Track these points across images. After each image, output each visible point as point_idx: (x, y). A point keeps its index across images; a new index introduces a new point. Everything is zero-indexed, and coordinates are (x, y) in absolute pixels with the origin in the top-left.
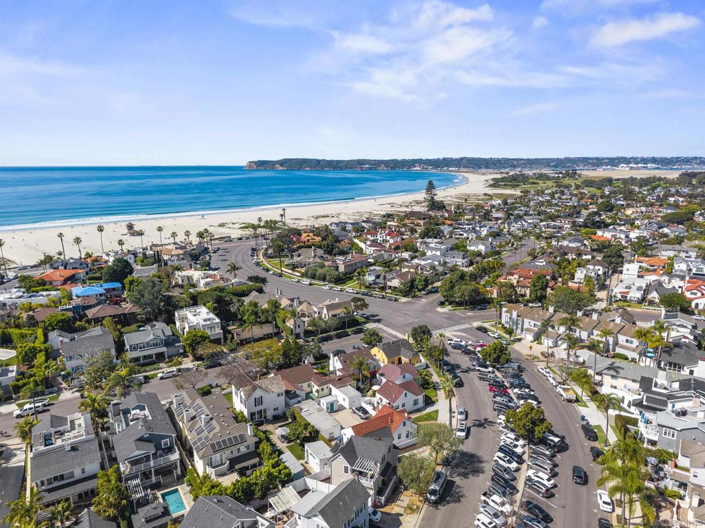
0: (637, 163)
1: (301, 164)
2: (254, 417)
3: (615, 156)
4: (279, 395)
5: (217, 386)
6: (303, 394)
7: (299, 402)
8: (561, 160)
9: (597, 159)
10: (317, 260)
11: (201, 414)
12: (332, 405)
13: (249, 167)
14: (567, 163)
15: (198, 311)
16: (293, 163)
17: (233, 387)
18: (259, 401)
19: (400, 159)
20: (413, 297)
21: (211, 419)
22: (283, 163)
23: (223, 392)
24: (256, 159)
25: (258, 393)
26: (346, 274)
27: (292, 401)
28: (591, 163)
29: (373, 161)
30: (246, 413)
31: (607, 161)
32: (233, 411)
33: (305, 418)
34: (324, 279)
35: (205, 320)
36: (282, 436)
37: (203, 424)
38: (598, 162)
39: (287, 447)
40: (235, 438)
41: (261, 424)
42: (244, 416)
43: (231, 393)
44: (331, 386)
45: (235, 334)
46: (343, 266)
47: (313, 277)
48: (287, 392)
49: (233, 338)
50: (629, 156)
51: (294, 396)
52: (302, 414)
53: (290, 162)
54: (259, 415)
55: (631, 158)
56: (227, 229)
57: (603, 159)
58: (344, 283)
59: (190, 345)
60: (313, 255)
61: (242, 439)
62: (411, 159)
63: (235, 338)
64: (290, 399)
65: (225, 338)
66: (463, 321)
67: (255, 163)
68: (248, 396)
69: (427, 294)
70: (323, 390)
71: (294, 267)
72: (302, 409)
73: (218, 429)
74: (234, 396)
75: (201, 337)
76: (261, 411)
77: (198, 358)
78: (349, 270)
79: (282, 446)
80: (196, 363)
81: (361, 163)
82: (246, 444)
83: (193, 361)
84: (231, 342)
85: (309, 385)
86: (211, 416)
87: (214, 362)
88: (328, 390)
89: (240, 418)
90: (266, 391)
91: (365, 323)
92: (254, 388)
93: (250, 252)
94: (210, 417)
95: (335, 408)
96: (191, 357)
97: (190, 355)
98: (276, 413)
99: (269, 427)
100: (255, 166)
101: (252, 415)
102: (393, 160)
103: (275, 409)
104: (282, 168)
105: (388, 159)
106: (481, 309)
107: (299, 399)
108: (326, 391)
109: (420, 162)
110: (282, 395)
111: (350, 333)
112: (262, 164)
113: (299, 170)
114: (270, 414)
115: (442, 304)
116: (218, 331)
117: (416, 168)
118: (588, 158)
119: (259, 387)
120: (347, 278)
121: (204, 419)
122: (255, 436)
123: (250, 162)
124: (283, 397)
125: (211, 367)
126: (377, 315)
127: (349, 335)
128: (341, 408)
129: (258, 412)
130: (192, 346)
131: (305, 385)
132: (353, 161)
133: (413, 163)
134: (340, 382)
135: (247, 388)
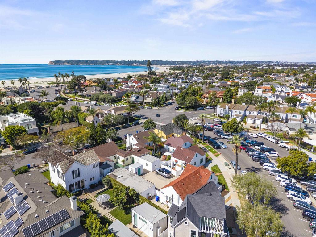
0: (224, 63)
1: (78, 62)
2: (72, 188)
3: (215, 61)
4: (94, 167)
5: (35, 166)
6: (112, 164)
7: (111, 171)
8: (195, 62)
9: (209, 61)
10: (97, 92)
11: (13, 194)
12: (139, 169)
13: (51, 64)
14: (197, 63)
15: (17, 116)
16: (73, 62)
17: (50, 164)
18: (76, 174)
19: (126, 61)
20: (160, 107)
21: (25, 198)
22: (68, 62)
23: (41, 171)
24: (54, 60)
25: (75, 167)
26: (117, 98)
27: (105, 171)
28: (206, 63)
29: (114, 61)
30: (64, 186)
31: (212, 62)
32: (51, 186)
33: (121, 183)
34: (104, 101)
35: (22, 120)
36: (103, 203)
37: (15, 205)
38: (209, 63)
39: (110, 213)
40: (56, 216)
41: (80, 193)
42: (63, 190)
43: (48, 170)
44: (134, 156)
45: (48, 129)
46: (115, 93)
47: (97, 100)
48: (101, 164)
49: (47, 131)
50: (220, 60)
51: (107, 166)
52: (118, 180)
53: (72, 61)
54: (77, 186)
55: (222, 61)
56: (40, 84)
57: (211, 61)
58: (117, 102)
59: (9, 137)
60: (95, 89)
61: (65, 215)
62: (131, 60)
63: (49, 132)
64: (104, 169)
65: (41, 133)
66: (194, 115)
67: (54, 62)
68: (66, 170)
69: (167, 105)
70: (127, 159)
71: (83, 96)
72: (116, 176)
73: (34, 208)
74: (51, 172)
75: (18, 130)
76: (79, 182)
77: (17, 147)
78: (119, 96)
79: (105, 212)
80: (16, 151)
81: (108, 62)
82: (70, 220)
83: (13, 150)
84: (46, 134)
85: (115, 158)
86: (24, 194)
87: (32, 149)
88: (132, 159)
89: (59, 192)
90: (83, 163)
91: (139, 120)
92: (71, 162)
93: (55, 92)
94: (23, 196)
95: (142, 172)
96: (12, 147)
97: (10, 145)
98: (93, 182)
99: (89, 196)
100: (54, 63)
101: (70, 186)
102: (123, 61)
103: (91, 179)
104: (68, 64)
105: (121, 60)
106: (200, 110)
107: (111, 168)
108: (130, 161)
109: (136, 62)
110: (97, 166)
111: (131, 125)
112: (57, 62)
113: (77, 65)
114: (87, 184)
115: (178, 109)
116: (34, 127)
117: (134, 65)
118: (205, 61)
119: (76, 161)
120: (118, 100)
121: (16, 199)
122: (79, 209)
123: (51, 61)
124: (98, 168)
125: (28, 153)
126: (144, 116)
127: (131, 126)
128: (146, 172)
129: (76, 183)
130: (11, 138)
131: (112, 158)
132: (104, 61)
133: (133, 62)
134: (140, 152)
135: (64, 162)
